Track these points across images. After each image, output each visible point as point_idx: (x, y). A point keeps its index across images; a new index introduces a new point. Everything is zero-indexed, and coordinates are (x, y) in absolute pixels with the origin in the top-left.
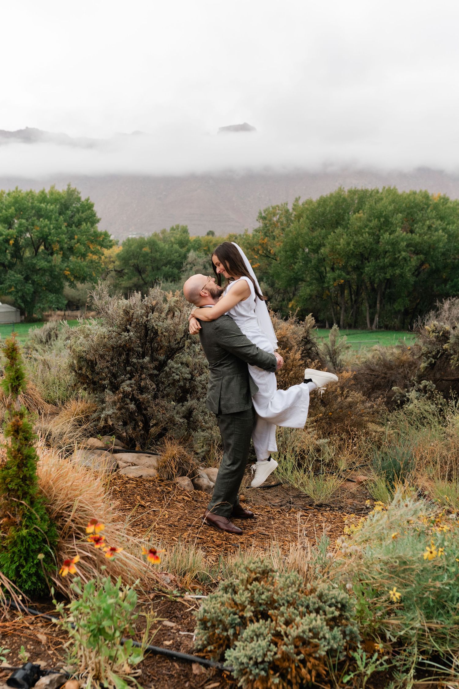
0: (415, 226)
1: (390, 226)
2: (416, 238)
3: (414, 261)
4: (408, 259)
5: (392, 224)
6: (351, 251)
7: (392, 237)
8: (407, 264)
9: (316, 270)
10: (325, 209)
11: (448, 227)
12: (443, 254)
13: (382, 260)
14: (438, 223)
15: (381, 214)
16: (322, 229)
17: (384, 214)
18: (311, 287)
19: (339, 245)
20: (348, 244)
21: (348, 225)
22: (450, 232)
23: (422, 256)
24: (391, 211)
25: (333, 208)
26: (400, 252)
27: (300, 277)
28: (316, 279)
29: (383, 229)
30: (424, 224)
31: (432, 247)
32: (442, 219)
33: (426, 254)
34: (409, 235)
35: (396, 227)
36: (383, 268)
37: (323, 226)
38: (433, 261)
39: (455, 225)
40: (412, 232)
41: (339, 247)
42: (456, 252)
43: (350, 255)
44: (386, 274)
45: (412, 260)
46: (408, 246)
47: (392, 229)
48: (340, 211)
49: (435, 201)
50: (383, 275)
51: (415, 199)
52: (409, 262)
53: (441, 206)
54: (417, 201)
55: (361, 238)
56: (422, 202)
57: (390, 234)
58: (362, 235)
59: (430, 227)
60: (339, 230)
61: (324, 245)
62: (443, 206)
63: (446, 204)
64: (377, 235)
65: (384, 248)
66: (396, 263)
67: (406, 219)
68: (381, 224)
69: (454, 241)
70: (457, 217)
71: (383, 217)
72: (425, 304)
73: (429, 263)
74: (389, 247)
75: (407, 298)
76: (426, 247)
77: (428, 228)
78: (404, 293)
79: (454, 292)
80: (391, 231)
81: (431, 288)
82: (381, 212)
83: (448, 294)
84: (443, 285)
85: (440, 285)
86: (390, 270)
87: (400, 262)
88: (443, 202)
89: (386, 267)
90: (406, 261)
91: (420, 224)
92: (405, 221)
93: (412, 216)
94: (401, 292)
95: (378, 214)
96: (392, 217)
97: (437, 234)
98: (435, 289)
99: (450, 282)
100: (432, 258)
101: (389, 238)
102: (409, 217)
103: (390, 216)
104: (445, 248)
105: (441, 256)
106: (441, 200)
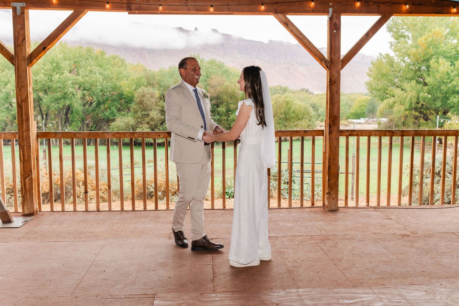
0: (80, 70)
1: (61, 69)
2: (80, 79)
3: (79, 94)
4: (75, 93)
7: (61, 77)
8: (74, 97)
12: (101, 91)
14: (97, 69)
15: (54, 60)
22: (105, 75)
24: (60, 59)
29: (54, 71)
30: (86, 69)
31: (93, 85)
32: (101, 66)
33: (89, 90)
35: (64, 70)
36: (57, 100)
39: (109, 71)
42: (111, 89)
44: (60, 104)
46: (74, 84)
50: (57, 105)
52: (75, 96)
53: (99, 58)
57: (60, 75)
62: (101, 58)
64: (51, 76)
65: (56, 85)
66: (66, 96)
67: (74, 65)
68: (54, 68)
69: (110, 82)
70: (111, 66)
71: (55, 62)
72: (95, 126)
73: (92, 97)
74: (60, 84)
75: (79, 122)
76: (87, 86)
77: (90, 72)
78: (76, 118)
79: (112, 117)
80: (61, 73)
81: (97, 114)
82: (53, 58)
83: (108, 118)
84: (105, 112)
85: (103, 113)
86: (62, 101)
87: (68, 95)
88: (102, 55)
89: (59, 99)
90: (73, 94)
91: (83, 69)
92: (74, 66)
93: (79, 63)
94: (74, 118)
95: (50, 60)
96: (62, 63)
97: (95, 76)
98: (99, 116)
99: (109, 110)
100: (93, 93)
101: (60, 78)
102: (77, 64)
103: (60, 62)
104: (102, 86)
105: (100, 92)
106: (100, 54)
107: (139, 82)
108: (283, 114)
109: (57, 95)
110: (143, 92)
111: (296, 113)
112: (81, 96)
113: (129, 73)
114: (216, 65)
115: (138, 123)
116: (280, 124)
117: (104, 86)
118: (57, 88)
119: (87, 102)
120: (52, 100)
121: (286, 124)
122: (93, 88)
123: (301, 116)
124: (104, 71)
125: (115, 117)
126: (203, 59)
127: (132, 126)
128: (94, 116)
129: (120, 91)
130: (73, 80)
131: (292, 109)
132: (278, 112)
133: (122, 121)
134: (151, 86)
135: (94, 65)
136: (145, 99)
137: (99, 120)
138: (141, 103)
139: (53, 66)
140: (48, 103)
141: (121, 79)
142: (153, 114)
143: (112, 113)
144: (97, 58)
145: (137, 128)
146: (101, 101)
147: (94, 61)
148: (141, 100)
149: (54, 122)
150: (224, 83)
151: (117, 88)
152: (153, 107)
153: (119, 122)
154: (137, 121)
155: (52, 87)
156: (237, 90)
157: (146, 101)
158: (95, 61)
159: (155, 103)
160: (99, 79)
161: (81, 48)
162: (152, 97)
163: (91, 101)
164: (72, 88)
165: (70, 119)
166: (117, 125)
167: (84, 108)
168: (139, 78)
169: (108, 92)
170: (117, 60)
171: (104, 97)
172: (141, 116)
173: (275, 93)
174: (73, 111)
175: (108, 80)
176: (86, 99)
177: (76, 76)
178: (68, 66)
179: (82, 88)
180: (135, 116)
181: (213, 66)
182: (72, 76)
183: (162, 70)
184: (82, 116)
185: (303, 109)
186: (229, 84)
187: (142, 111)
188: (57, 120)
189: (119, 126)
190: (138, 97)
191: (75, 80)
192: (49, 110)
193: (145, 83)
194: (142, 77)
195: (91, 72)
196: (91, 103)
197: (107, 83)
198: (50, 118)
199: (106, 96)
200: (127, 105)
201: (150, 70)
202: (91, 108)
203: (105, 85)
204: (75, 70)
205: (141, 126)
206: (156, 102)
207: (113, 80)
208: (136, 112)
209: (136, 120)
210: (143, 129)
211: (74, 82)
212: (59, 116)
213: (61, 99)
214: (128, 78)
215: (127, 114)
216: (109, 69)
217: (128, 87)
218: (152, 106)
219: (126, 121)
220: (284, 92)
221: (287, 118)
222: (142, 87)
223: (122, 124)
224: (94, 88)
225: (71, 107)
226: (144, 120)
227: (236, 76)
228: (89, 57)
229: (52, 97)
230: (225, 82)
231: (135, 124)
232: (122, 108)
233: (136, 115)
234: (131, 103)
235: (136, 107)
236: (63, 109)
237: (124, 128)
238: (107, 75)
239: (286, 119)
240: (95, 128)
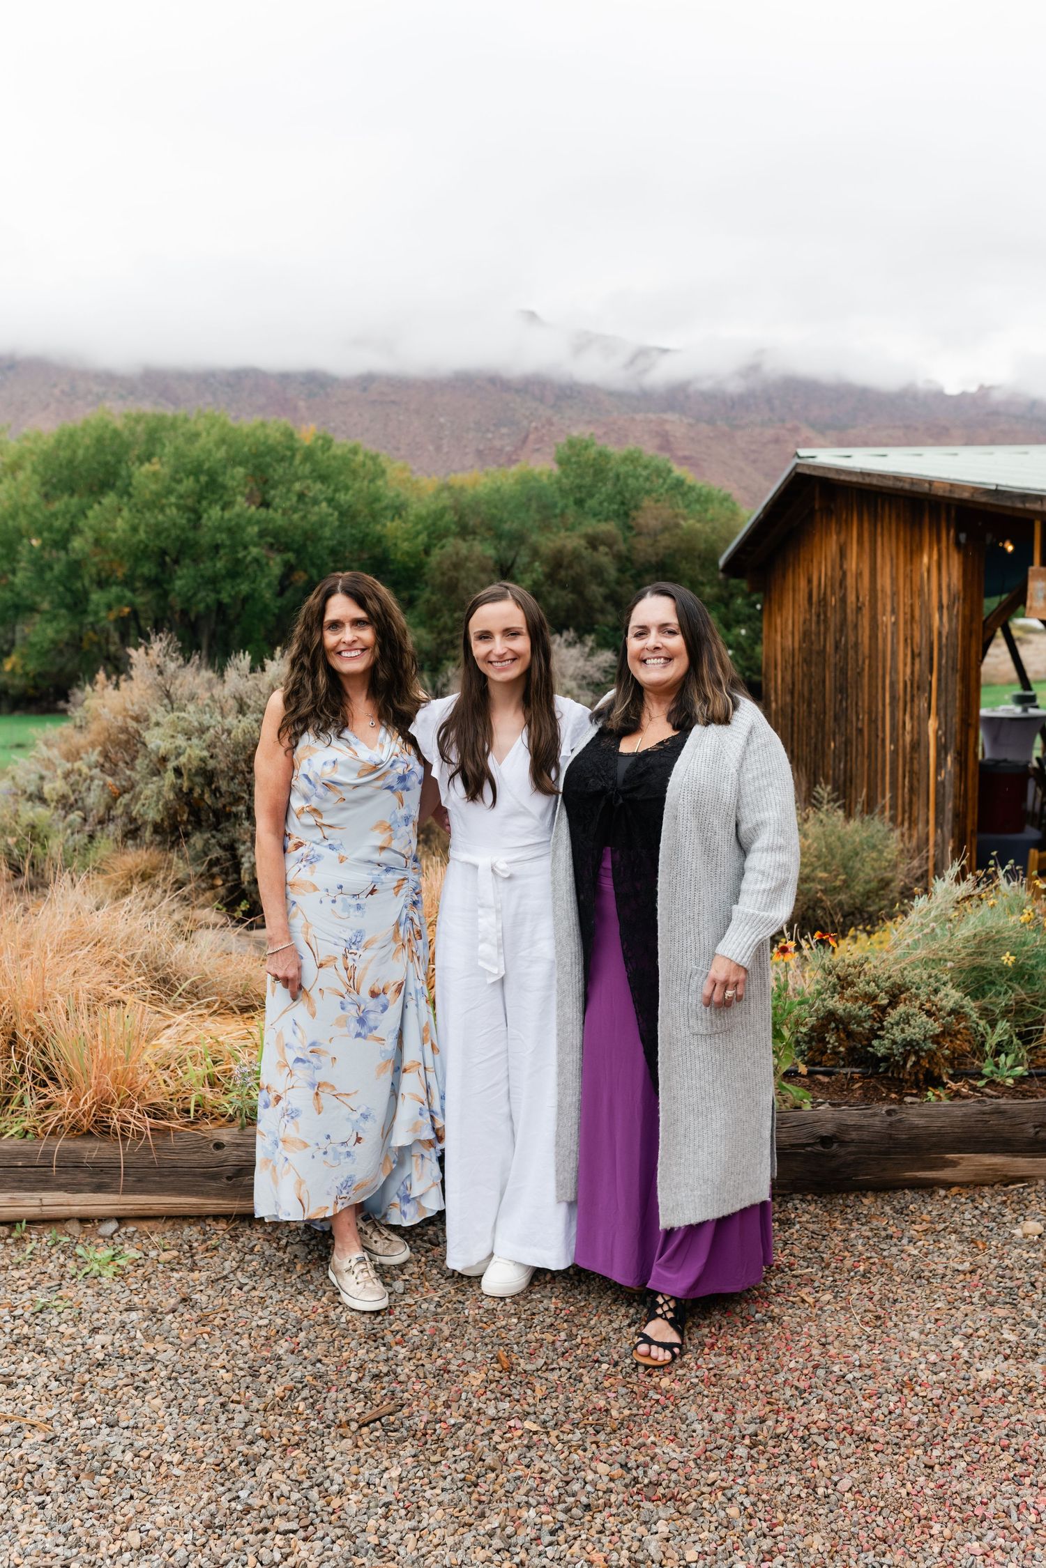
0: (272, 492)
1: (221, 491)
2: (276, 517)
3: (276, 563)
4: (264, 561)
5: (224, 487)
6: (142, 546)
7: (227, 515)
8: (262, 571)
9: (65, 586)
10: (74, 452)
11: (337, 495)
12: (333, 552)
13: (209, 564)
14: (316, 488)
15: (200, 466)
16: (72, 495)
17: (206, 466)
18: (55, 624)
19: (114, 531)
20: (135, 529)
21: (131, 489)
22: (341, 506)
23: (290, 556)
24: (220, 461)
25: (92, 451)
26: (246, 548)
27: (29, 602)
28: (68, 607)
29: (205, 498)
30: (289, 491)
31: (311, 535)
32: (323, 479)
33: (298, 552)
34: (263, 511)
35: (235, 495)
36: (213, 582)
37: (71, 489)
38: (313, 564)
39: (351, 492)
40: (265, 504)
41: (113, 536)
43: (140, 554)
44: (219, 593)
45: (271, 563)
46: (262, 534)
47: (226, 498)
48: (109, 458)
49: (307, 443)
50: (213, 595)
51: (267, 437)
52: (265, 568)
53: (319, 454)
54: (270, 442)
55: (160, 517)
56: (279, 443)
57: (223, 509)
58: (162, 510)
59: (301, 496)
60: (110, 499)
61: (81, 532)
62: (323, 453)
63: (329, 448)
64: (198, 511)
65: (207, 539)
66: (240, 569)
68: (203, 488)
69: (351, 524)
71: (205, 472)
73: (304, 570)
74: (223, 536)
76: (296, 538)
77: (301, 499)
80: (223, 503)
82: (199, 461)
86: (228, 585)
87: (247, 567)
88: (323, 447)
89: (220, 579)
90: (260, 566)
91: (281, 489)
93: (268, 472)
95: (193, 467)
96: (224, 473)
97: (315, 509)
100: (311, 560)
101: (222, 517)
103: (220, 471)
109: (213, 567)
110: (457, 555)
112: (281, 570)
117: (338, 537)
119: (289, 586)
120: (199, 580)
122: (312, 546)
129: (378, 552)
130: (259, 522)
134: (478, 537)
135: (309, 478)
136: (463, 574)
138: (450, 586)
139: (200, 482)
140: (188, 590)
141: (383, 516)
144: (312, 453)
148: (450, 578)
150: (682, 522)
151: (371, 541)
157: (464, 582)
160: (330, 519)
164: (257, 546)
168: (435, 512)
174: (254, 611)
178: (242, 481)
186: (698, 525)
191: (266, 523)
193: (454, 527)
194: (444, 509)
195: (304, 497)
197: (346, 527)
207: (360, 520)
211: (263, 527)
213: (224, 578)
214: (404, 513)
216: (348, 486)
217: (406, 540)
222: (450, 540)
224: (314, 545)
225: (251, 600)
228: (291, 453)
229: (199, 573)
230: (685, 519)
234: (417, 588)
235: (432, 598)
238: (345, 506)
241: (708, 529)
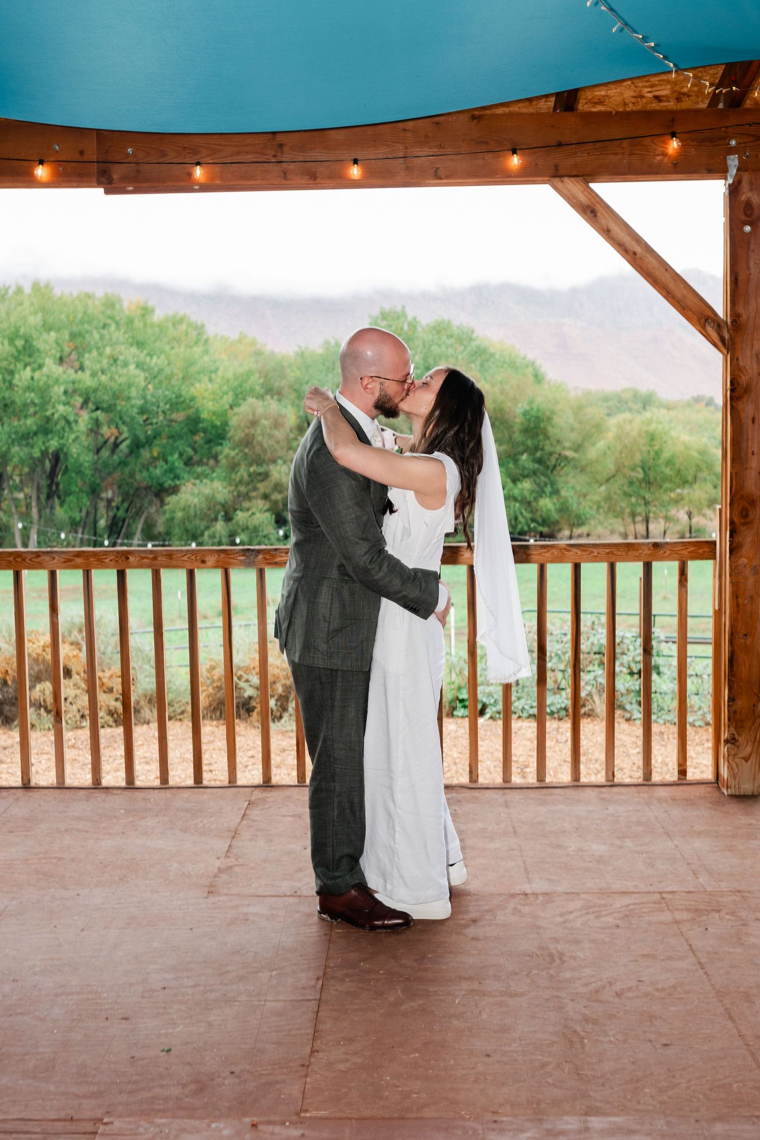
0: (86, 356)
1: (36, 355)
2: (86, 380)
3: (84, 420)
4: (71, 418)
5: (38, 351)
7: (37, 375)
8: (71, 428)
12: (143, 411)
14: (130, 353)
15: (17, 331)
17: (22, 331)
22: (150, 369)
23: (99, 414)
24: (34, 327)
29: (19, 360)
30: (101, 354)
31: (120, 395)
32: (140, 345)
35: (45, 357)
36: (26, 438)
38: (124, 423)
42: (168, 406)
44: (32, 447)
45: (80, 420)
50: (26, 450)
51: (86, 306)
52: (73, 425)
53: (136, 322)
57: (34, 370)
62: (142, 321)
63: (147, 317)
64: (12, 373)
65: (23, 398)
66: (49, 426)
67: (71, 344)
68: (19, 352)
69: (164, 386)
70: (169, 343)
71: (21, 337)
72: (126, 505)
73: (117, 427)
74: (33, 395)
75: (84, 495)
76: (106, 398)
77: (112, 362)
78: (77, 486)
79: (170, 482)
80: (35, 366)
81: (132, 475)
82: (15, 327)
83: (161, 485)
84: (151, 469)
85: (148, 470)
86: (39, 441)
87: (56, 424)
88: (143, 316)
89: (31, 435)
90: (68, 422)
91: (95, 353)
92: (69, 347)
93: (84, 338)
94: (70, 484)
95: (8, 332)
96: (38, 338)
97: (125, 371)
98: (138, 477)
99: (162, 463)
100: (121, 418)
101: (32, 378)
102: (79, 340)
103: (34, 336)
104: (144, 397)
105: (138, 413)
106: (139, 312)
107: (241, 386)
108: (640, 470)
109: (25, 424)
110: (254, 414)
111: (677, 466)
112: (90, 426)
113: (214, 362)
114: (452, 336)
115: (239, 496)
116: (631, 496)
117: (149, 397)
118: (25, 405)
119: (106, 442)
120: (13, 436)
121: (648, 496)
122: (121, 405)
123: (692, 472)
124: (148, 359)
125: (178, 482)
126: (415, 319)
127: (223, 506)
128: (124, 479)
129: (190, 412)
130: (66, 382)
131: (666, 455)
132: (626, 464)
133: (196, 491)
134: (275, 397)
135: (123, 343)
136: (259, 431)
137: (137, 489)
138: (247, 442)
139: (15, 346)
140: (3, 446)
141: (195, 379)
142: (280, 472)
143: (171, 470)
144: (130, 322)
145: (235, 510)
146: (142, 437)
147: (122, 331)
148: (247, 435)
149: (21, 496)
151: (183, 402)
152: (280, 453)
153: (188, 496)
154: (235, 493)
155: (13, 402)
156: (509, 404)
157: (260, 438)
158: (125, 332)
159: (284, 443)
160: (137, 380)
161: (89, 296)
162: (277, 425)
163: (117, 438)
164: (65, 404)
165: (61, 487)
166: (182, 502)
167: (96, 457)
169: (160, 413)
170: (183, 327)
171: (149, 427)
172: (246, 477)
173: (619, 410)
174: (70, 467)
175: (161, 382)
176: (102, 435)
177: (76, 372)
178: (54, 345)
179: (91, 406)
180: (230, 479)
181: (444, 338)
182: (64, 372)
183: (303, 353)
184: (93, 479)
185: (695, 454)
187: (251, 465)
188: (27, 490)
189: (189, 506)
190: (239, 425)
191: (74, 382)
192: (6, 465)
193: (258, 388)
194: (250, 373)
195: (115, 361)
196: (116, 445)
197: (158, 389)
198: (9, 485)
199: (155, 426)
200: (210, 449)
201: (273, 353)
202: (115, 457)
203: (152, 396)
204: (74, 356)
205: (246, 504)
206: (289, 441)
207: (173, 382)
208: (233, 467)
209: (232, 488)
210: (253, 514)
211: (70, 388)
212: (32, 480)
213: (36, 434)
214: (213, 376)
215: (209, 471)
216: (163, 352)
217: (213, 400)
218: (275, 450)
219: (207, 491)
220: (644, 408)
221: (652, 480)
222: (251, 400)
223: (196, 500)
224: (123, 403)
225: (62, 456)
226: (255, 489)
227: (506, 366)
228: (109, 321)
229: (13, 430)
231: (231, 498)
232: (196, 458)
233: (233, 476)
234: (221, 444)
235: (233, 453)
236: (42, 461)
237: (201, 510)
238: (156, 369)
239: (648, 482)
240: (127, 511)
241: (497, 390)
